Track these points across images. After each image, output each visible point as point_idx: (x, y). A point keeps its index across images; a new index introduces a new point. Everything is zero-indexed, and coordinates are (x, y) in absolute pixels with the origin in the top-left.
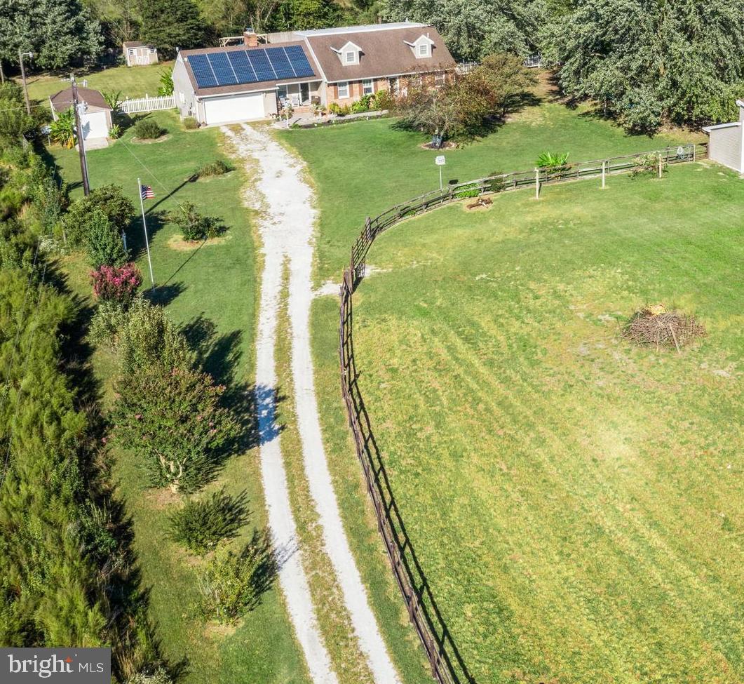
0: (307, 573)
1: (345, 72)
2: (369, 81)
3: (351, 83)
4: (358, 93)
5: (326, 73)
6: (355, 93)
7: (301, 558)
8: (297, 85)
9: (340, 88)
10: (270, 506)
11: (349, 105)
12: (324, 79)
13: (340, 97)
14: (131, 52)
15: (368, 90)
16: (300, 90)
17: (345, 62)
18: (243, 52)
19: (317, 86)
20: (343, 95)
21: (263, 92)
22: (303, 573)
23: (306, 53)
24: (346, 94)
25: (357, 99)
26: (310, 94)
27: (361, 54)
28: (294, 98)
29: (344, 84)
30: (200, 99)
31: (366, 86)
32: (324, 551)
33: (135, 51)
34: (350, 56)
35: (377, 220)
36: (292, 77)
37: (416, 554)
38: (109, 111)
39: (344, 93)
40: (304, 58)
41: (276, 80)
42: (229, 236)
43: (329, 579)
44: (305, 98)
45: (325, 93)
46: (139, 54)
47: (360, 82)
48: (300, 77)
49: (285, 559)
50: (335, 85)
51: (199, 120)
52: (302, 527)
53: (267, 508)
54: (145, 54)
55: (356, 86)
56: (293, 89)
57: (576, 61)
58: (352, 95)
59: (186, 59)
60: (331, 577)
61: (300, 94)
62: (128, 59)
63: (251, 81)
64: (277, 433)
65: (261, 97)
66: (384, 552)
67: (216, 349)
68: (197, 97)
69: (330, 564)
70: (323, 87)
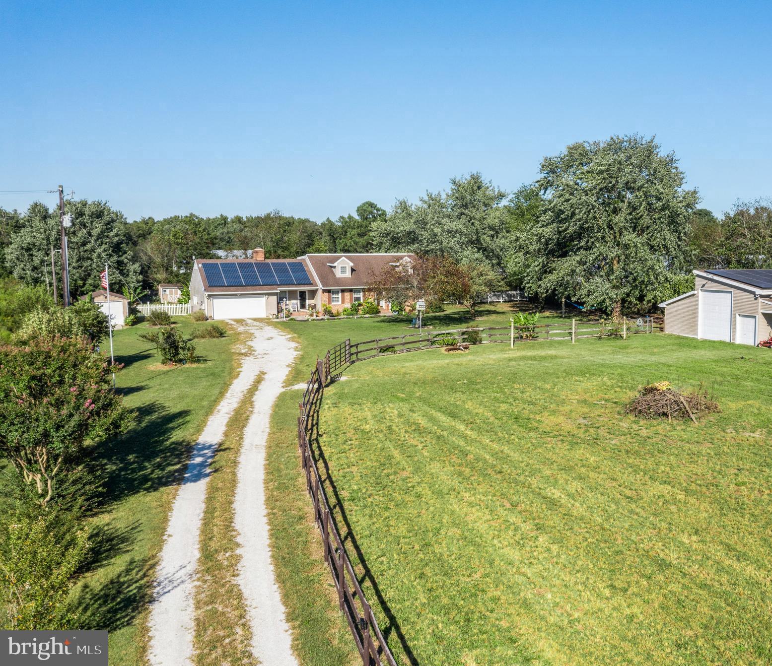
0: (198, 608)
1: (338, 282)
2: (358, 291)
3: (343, 291)
4: (349, 300)
5: (322, 282)
6: (346, 301)
7: (194, 590)
8: (296, 291)
9: (333, 296)
10: (170, 536)
11: (341, 310)
12: (320, 286)
13: (333, 303)
14: (165, 292)
15: (358, 299)
16: (299, 298)
17: (338, 274)
18: (251, 264)
19: (313, 293)
20: (336, 301)
21: (266, 294)
22: (192, 607)
23: (306, 268)
24: (338, 301)
25: (348, 305)
26: (308, 302)
27: (353, 270)
28: (293, 304)
29: (336, 292)
30: (209, 296)
31: (356, 295)
32: (233, 582)
33: (168, 291)
34: (343, 270)
35: (357, 345)
36: (293, 284)
37: (381, 587)
38: (126, 302)
39: (337, 300)
40: (304, 271)
41: (278, 285)
42: (209, 364)
43: (233, 614)
44: (303, 306)
45: (320, 300)
46: (171, 293)
47: (351, 291)
48: (299, 284)
49: (166, 590)
50: (329, 291)
51: (207, 314)
52: (208, 556)
53: (165, 537)
54: (176, 294)
55: (347, 295)
56: (292, 295)
57: (539, 265)
58: (343, 302)
59: (200, 265)
60: (236, 613)
61: (299, 301)
62: (161, 298)
63: (256, 285)
64: (207, 475)
65: (263, 299)
66: (330, 585)
67: (159, 420)
68: (207, 294)
69: (240, 596)
70: (319, 294)
